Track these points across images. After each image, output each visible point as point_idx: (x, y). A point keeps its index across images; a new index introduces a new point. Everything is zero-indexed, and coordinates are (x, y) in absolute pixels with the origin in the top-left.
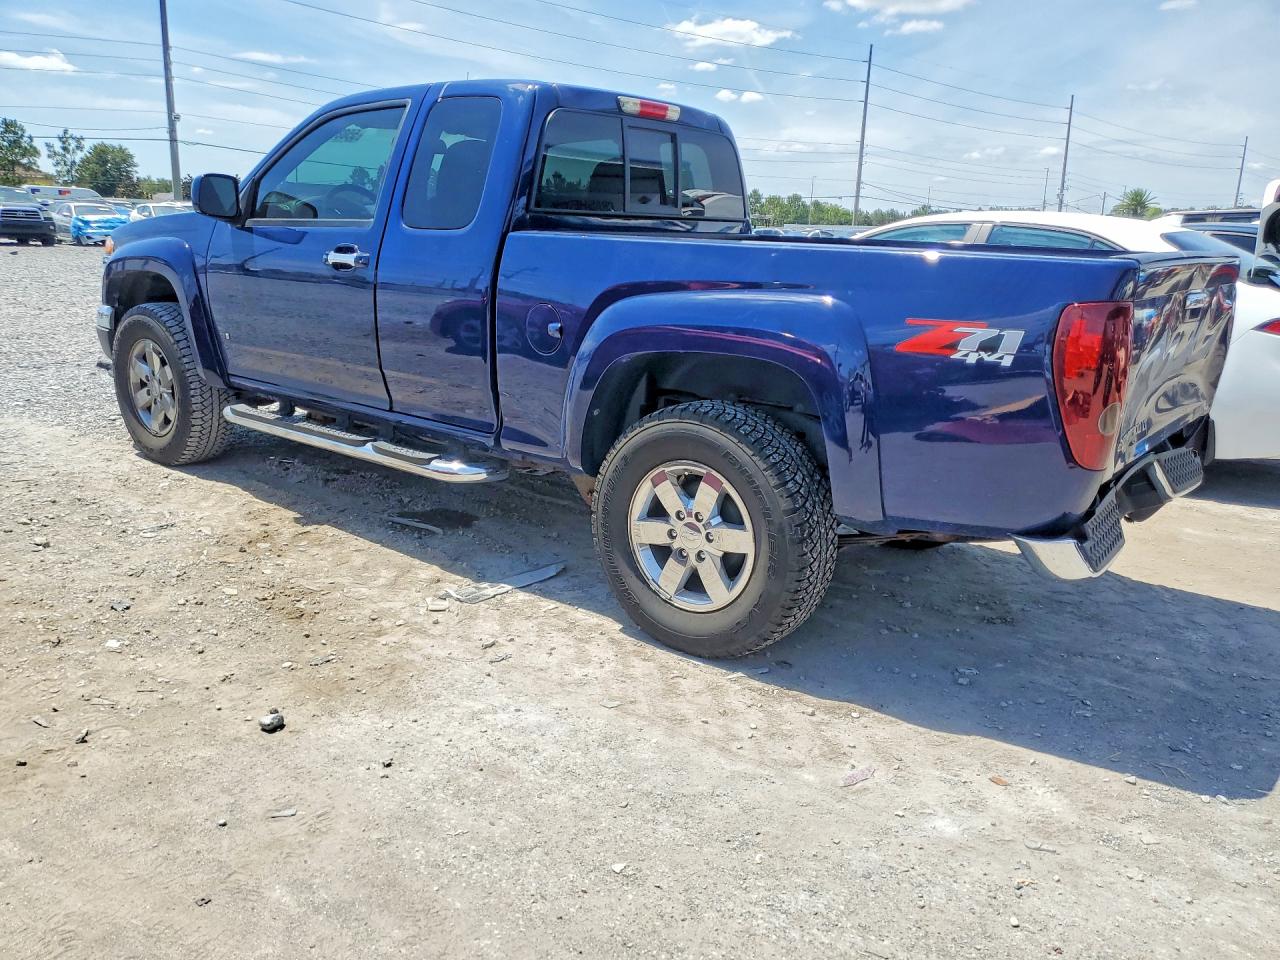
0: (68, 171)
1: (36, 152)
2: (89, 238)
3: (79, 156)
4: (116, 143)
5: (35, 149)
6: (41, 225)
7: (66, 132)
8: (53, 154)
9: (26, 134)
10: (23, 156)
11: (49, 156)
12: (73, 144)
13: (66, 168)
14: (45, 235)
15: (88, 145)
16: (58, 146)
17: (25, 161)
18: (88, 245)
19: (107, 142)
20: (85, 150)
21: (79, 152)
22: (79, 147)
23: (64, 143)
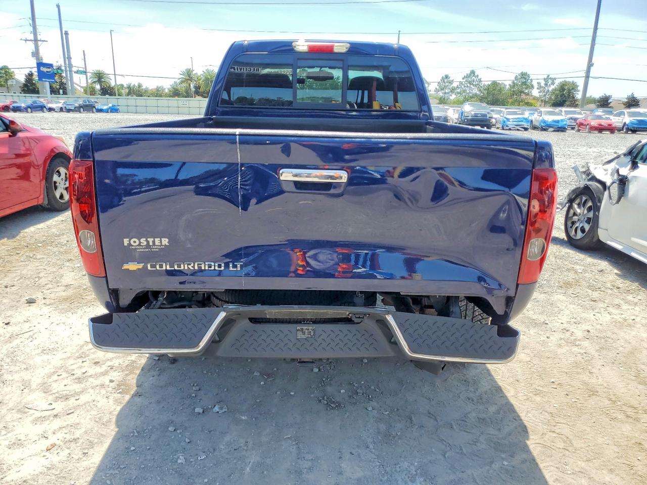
0: (545, 95)
1: (532, 87)
2: (507, 126)
3: (552, 87)
4: (570, 80)
5: (532, 85)
6: (486, 120)
7: (548, 76)
8: (540, 87)
9: (530, 78)
10: (526, 88)
11: (537, 88)
12: (550, 82)
13: (544, 94)
14: (488, 125)
15: (557, 82)
16: (543, 84)
17: (526, 91)
18: (506, 130)
19: (567, 80)
20: (555, 85)
21: (552, 86)
22: (553, 83)
23: (546, 82)
